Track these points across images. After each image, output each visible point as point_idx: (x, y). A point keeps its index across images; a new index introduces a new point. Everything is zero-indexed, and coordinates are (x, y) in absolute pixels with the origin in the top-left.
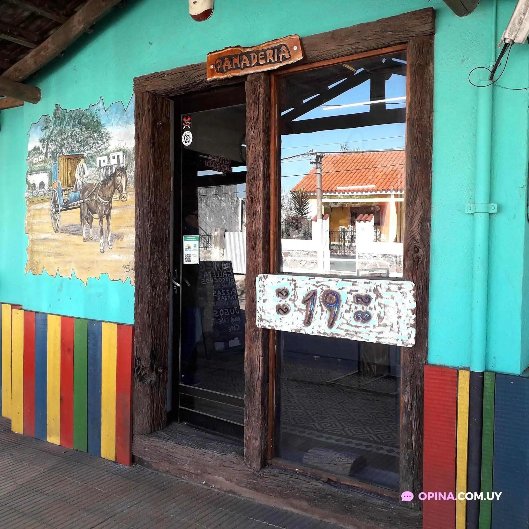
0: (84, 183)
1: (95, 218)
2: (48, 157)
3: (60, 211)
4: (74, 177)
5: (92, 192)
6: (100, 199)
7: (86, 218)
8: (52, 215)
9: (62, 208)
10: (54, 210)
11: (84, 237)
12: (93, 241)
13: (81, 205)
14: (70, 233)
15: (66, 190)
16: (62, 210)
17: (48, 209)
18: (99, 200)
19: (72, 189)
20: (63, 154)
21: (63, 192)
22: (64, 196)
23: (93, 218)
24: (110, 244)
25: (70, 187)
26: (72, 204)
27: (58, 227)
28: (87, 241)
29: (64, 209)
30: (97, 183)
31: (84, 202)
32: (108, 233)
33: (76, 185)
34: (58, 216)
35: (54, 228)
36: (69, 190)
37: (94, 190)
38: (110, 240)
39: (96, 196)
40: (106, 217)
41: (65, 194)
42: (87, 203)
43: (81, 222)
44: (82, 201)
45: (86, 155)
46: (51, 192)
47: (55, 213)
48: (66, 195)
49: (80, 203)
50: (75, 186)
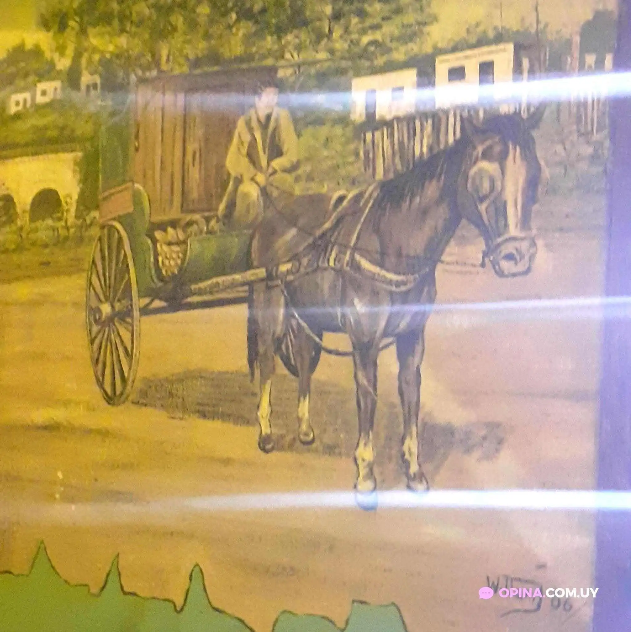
0: (275, 193)
1: (330, 352)
2: (83, 87)
3: (136, 313)
4: (221, 167)
5: (318, 233)
6: (365, 264)
7: (278, 349)
8: (95, 329)
9: (146, 300)
10: (106, 309)
11: (266, 430)
12: (316, 451)
13: (251, 291)
14: (185, 409)
15: (174, 224)
16: (145, 311)
17: (75, 304)
18: (357, 268)
19: (208, 220)
20: (160, 71)
21: (158, 235)
22: (163, 248)
23: (318, 349)
24: (414, 468)
25: (193, 211)
26: (203, 285)
27: (124, 380)
28: (281, 448)
29: (158, 303)
30: (350, 196)
31: (270, 277)
32: (407, 423)
33: (232, 205)
34: (126, 336)
35: (101, 384)
36: (190, 224)
37: (327, 225)
38: (415, 450)
39: (342, 252)
40: (393, 349)
41: (170, 244)
42: (288, 285)
43: (251, 362)
44: (262, 272)
45: (290, 71)
46: (95, 232)
47: (110, 320)
48: (175, 248)
49: (250, 284)
50: (222, 207)
